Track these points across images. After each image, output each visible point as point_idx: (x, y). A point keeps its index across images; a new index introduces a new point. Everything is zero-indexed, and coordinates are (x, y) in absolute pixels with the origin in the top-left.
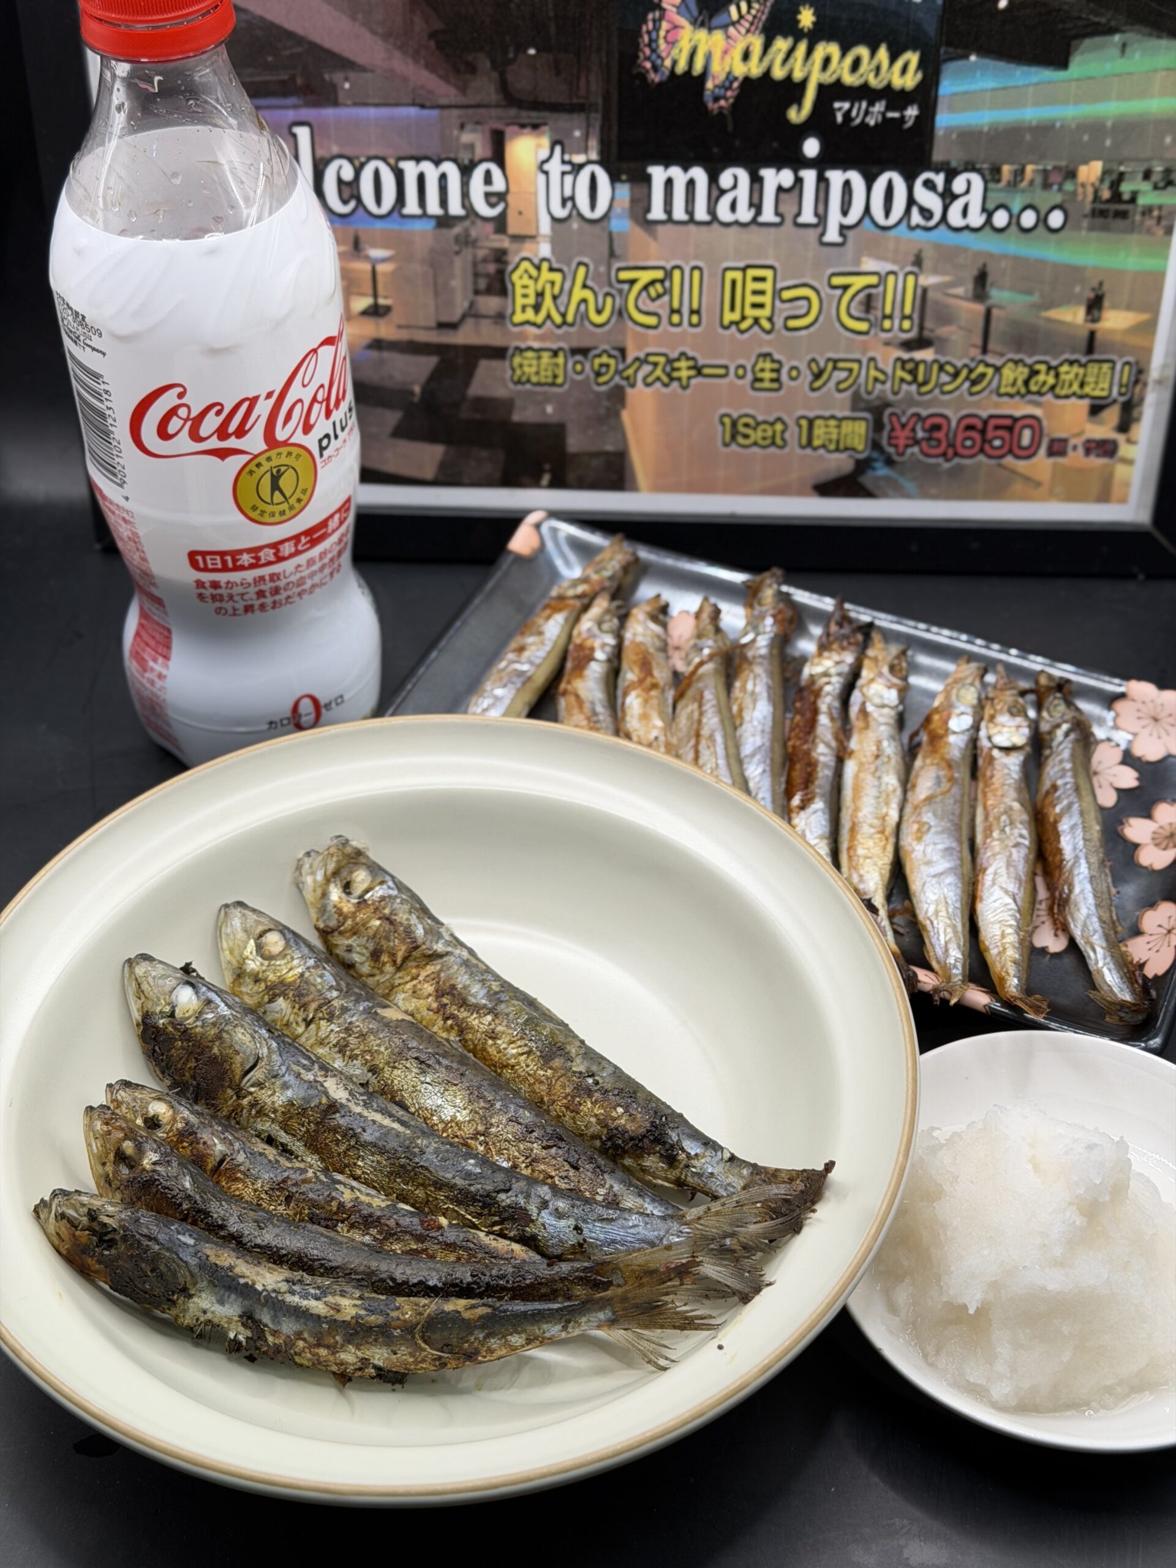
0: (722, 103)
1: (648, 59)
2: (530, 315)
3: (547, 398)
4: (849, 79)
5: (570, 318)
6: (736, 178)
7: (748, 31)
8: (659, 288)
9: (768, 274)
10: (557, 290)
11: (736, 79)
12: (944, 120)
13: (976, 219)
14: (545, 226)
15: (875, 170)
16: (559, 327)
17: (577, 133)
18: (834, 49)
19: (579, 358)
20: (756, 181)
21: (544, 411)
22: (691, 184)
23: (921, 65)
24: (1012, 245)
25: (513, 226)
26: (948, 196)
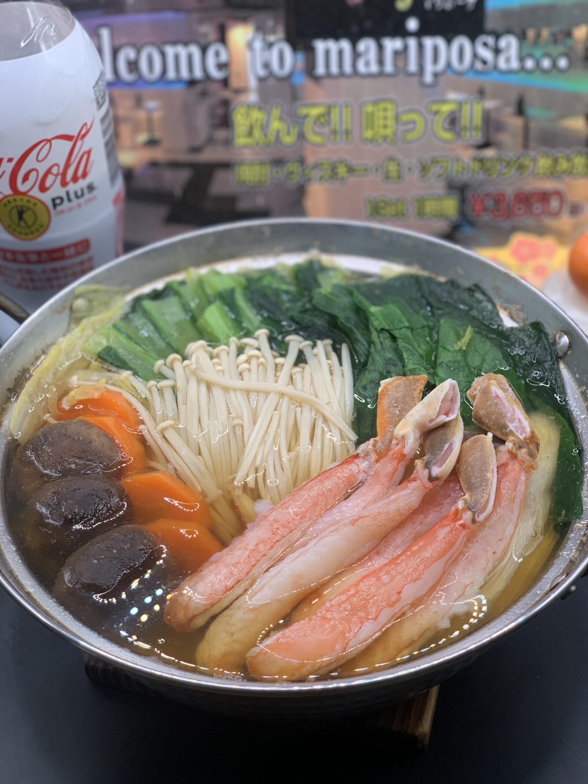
6: (368, 46)
13: (515, 64)
14: (253, 83)
15: (451, 35)
17: (270, 23)
20: (380, 46)
22: (341, 51)
24: (539, 81)
25: (235, 83)
26: (497, 51)
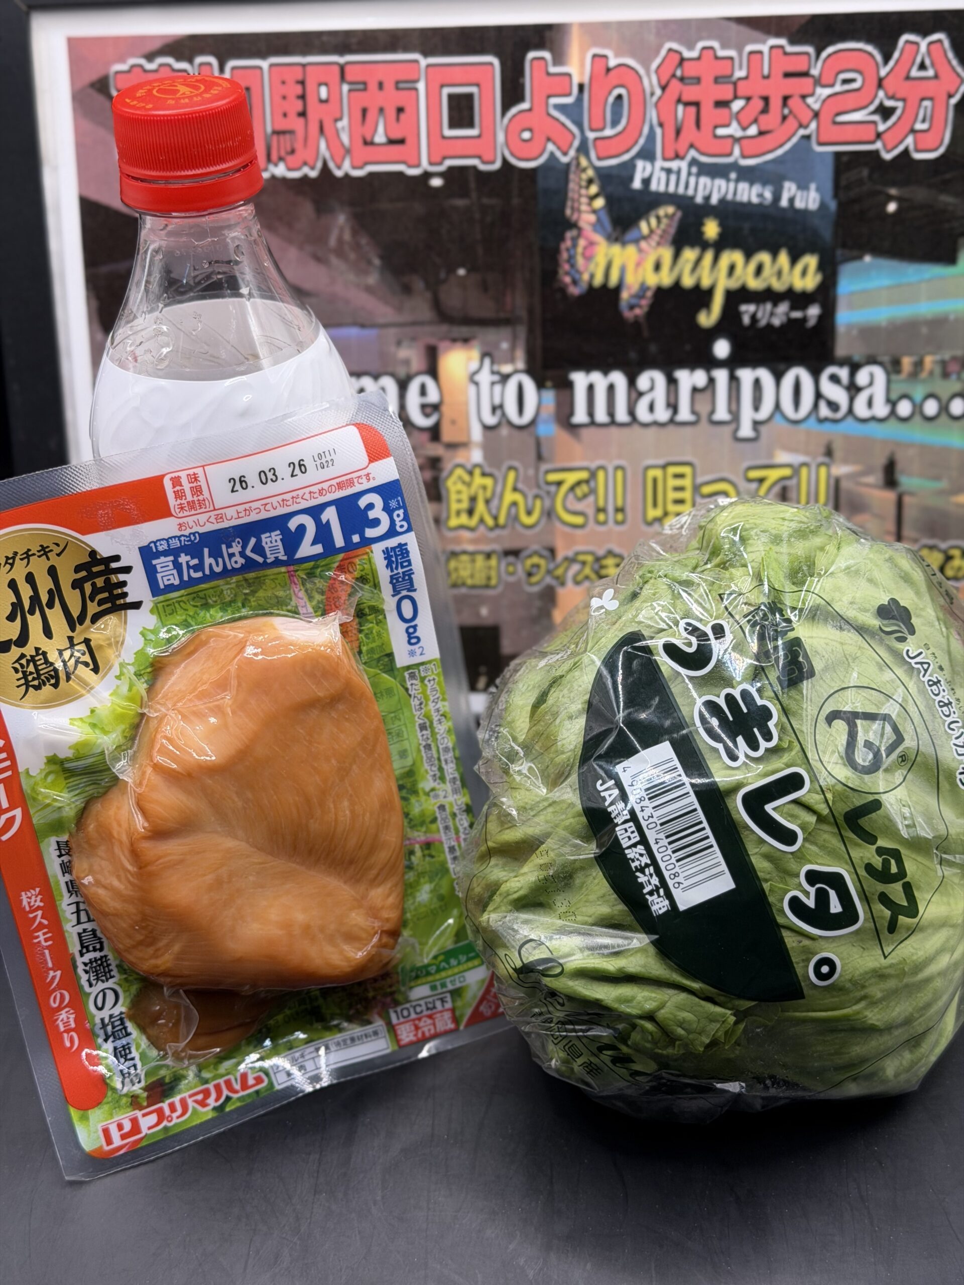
0: (638, 311)
1: (567, 273)
2: (464, 519)
3: (482, 600)
4: (754, 284)
5: (502, 520)
6: (652, 381)
7: (659, 244)
8: (584, 488)
9: (687, 470)
10: (489, 494)
11: (648, 288)
12: (844, 317)
13: (881, 409)
14: (477, 434)
15: (782, 366)
16: (491, 529)
17: (505, 346)
18: (737, 257)
19: (511, 559)
20: (672, 382)
21: (478, 614)
22: (611, 388)
23: (821, 267)
24: (918, 433)
25: (447, 435)
26: (853, 389)
